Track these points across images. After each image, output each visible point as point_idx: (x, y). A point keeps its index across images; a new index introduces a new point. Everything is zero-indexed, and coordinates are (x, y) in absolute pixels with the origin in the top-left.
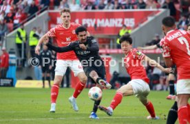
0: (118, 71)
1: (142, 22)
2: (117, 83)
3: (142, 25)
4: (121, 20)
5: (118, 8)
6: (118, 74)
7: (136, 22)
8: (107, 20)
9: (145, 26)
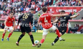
0: (71, 27)
1: (79, 11)
2: (70, 31)
3: (79, 12)
4: (72, 10)
5: (71, 6)
6: (71, 28)
7: (77, 10)
8: (67, 10)
9: (80, 12)
